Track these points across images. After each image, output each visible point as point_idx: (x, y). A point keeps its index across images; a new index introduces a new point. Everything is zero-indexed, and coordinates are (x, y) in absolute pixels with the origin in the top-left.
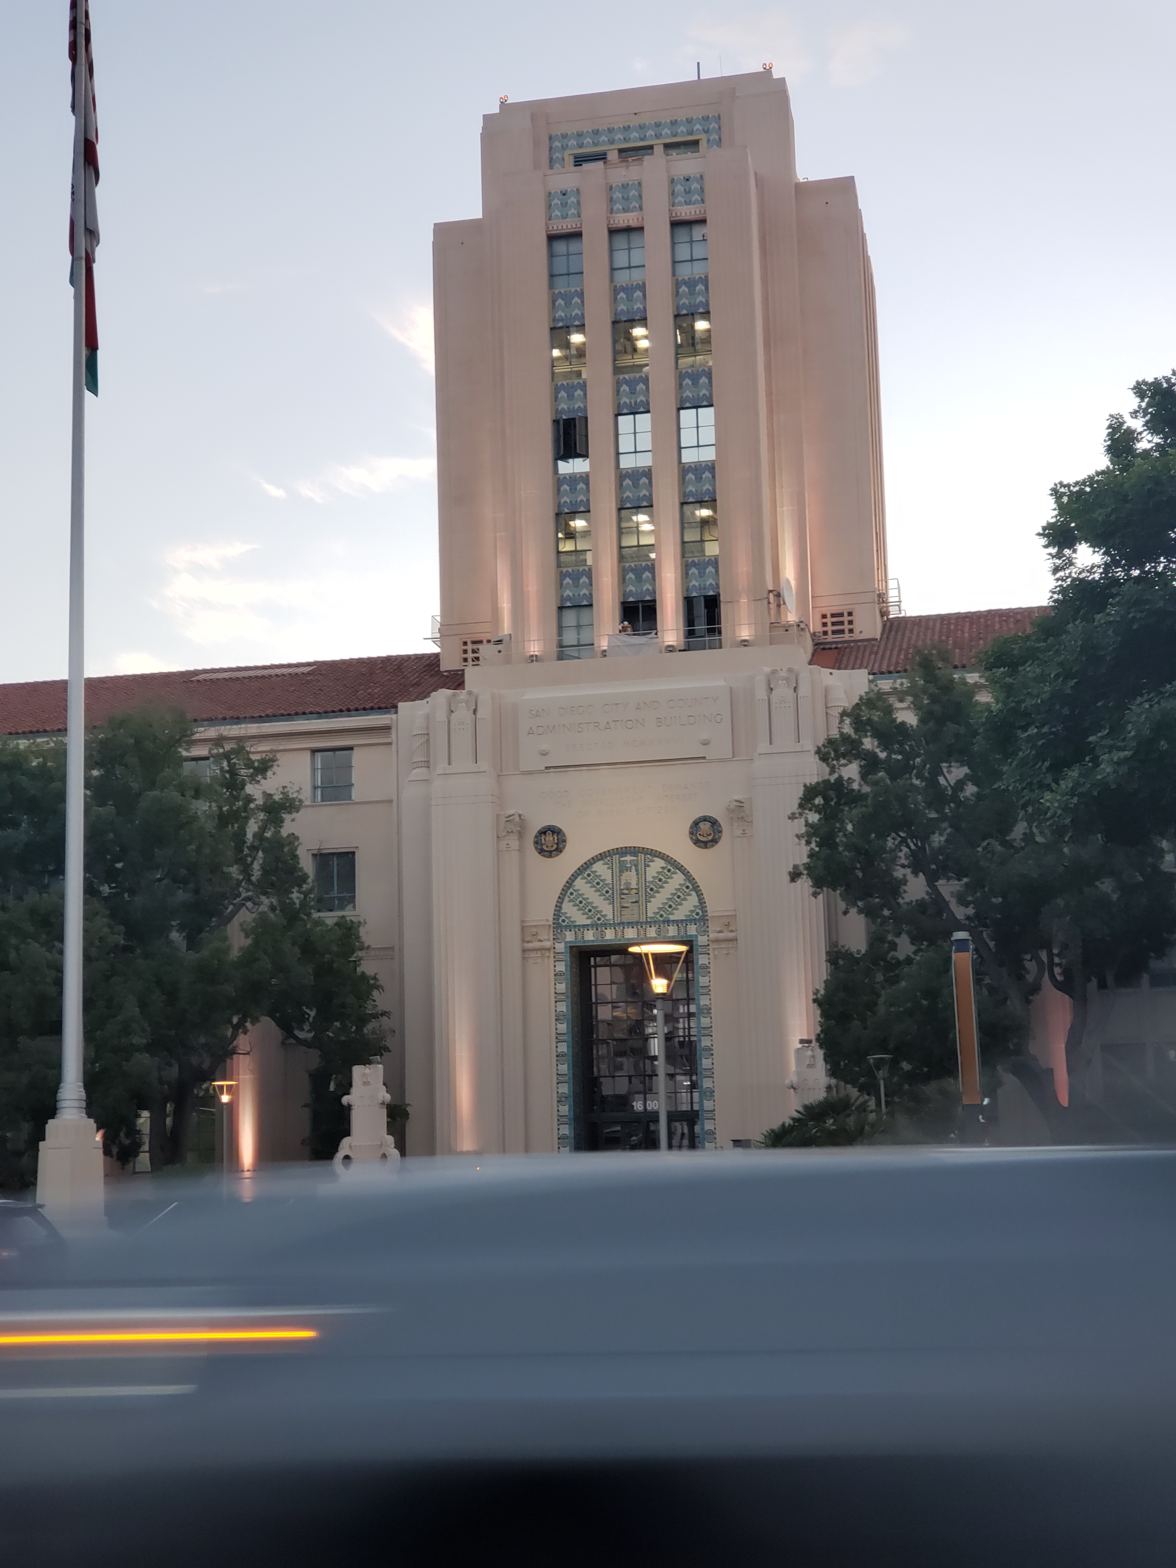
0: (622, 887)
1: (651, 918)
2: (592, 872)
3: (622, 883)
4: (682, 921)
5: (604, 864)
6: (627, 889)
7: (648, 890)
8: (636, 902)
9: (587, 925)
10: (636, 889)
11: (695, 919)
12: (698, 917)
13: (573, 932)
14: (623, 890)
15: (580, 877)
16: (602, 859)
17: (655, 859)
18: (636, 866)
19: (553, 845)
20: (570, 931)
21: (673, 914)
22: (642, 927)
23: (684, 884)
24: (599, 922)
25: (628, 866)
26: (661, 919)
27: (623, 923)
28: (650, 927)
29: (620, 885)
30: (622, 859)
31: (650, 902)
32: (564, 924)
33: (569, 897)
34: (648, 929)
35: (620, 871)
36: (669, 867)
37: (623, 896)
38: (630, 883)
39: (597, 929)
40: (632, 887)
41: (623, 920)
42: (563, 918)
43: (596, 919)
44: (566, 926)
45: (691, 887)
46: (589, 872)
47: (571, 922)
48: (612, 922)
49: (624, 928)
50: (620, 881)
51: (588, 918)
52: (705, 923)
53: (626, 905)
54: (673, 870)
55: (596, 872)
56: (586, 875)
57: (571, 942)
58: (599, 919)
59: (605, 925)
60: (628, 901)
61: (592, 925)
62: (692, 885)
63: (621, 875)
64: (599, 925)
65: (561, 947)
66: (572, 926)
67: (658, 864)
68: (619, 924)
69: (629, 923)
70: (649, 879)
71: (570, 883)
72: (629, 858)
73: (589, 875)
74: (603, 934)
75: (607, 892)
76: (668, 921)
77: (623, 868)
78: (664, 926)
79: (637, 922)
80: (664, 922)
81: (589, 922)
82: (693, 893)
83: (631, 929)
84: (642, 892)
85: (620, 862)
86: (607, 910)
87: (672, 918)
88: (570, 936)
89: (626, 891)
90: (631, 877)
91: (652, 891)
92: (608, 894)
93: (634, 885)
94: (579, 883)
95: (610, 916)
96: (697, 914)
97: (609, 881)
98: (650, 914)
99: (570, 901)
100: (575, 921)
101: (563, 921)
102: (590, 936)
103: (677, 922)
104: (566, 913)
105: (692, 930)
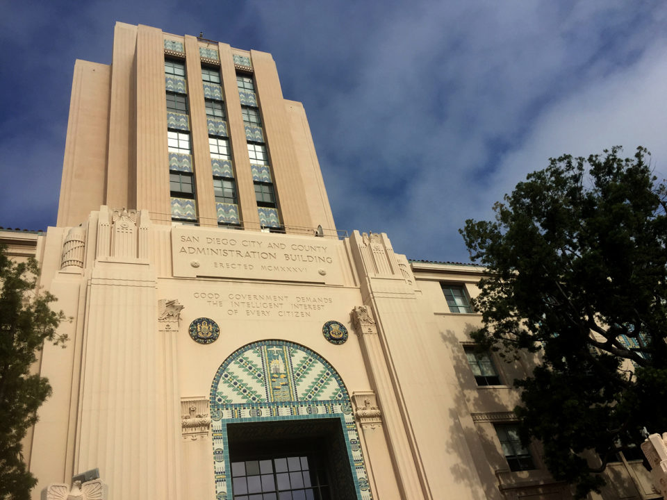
0: (272, 372)
1: (300, 398)
2: (244, 358)
3: (272, 369)
4: (328, 401)
5: (254, 352)
6: (277, 373)
7: (295, 375)
8: (286, 385)
9: (243, 404)
10: (284, 374)
11: (339, 400)
12: (340, 399)
13: (230, 411)
14: (274, 374)
15: (234, 361)
16: (252, 348)
17: (298, 350)
18: (282, 355)
19: (207, 334)
20: (227, 409)
21: (319, 396)
22: (294, 406)
23: (325, 372)
24: (254, 402)
25: (276, 354)
26: (310, 400)
27: (277, 403)
28: (302, 406)
29: (270, 370)
30: (269, 349)
31: (298, 385)
32: (220, 403)
33: (223, 379)
34: (300, 408)
35: (269, 359)
36: (310, 357)
37: (274, 380)
38: (279, 369)
39: (253, 408)
40: (281, 372)
41: (276, 400)
42: (219, 397)
43: (251, 399)
44: (222, 405)
45: (330, 374)
46: (241, 358)
47: (227, 401)
48: (266, 401)
49: (278, 407)
50: (270, 368)
51: (243, 398)
52: (347, 404)
53: (277, 387)
54: (313, 360)
55: (247, 358)
56: (238, 360)
57: (228, 420)
58: (254, 399)
59: (261, 404)
60: (279, 384)
61: (248, 404)
62: (332, 370)
63: (270, 362)
64: (255, 404)
65: (218, 425)
66: (228, 405)
67: (300, 355)
68: (273, 403)
69: (282, 403)
70: (295, 366)
71: (224, 366)
72: (275, 349)
73: (241, 361)
74: (258, 412)
75: (259, 375)
76: (316, 401)
77: (271, 357)
78: (313, 406)
79: (290, 402)
80: (313, 402)
81: (244, 401)
82: (333, 379)
83: (284, 408)
84: (290, 376)
85: (268, 351)
86: (260, 390)
87: (319, 398)
88: (227, 415)
89: (275, 375)
90: (279, 364)
91: (299, 376)
92: (261, 377)
93: (282, 370)
94: (233, 367)
95: (264, 397)
96: (340, 396)
97: (260, 366)
98: (300, 395)
99: (225, 382)
100: (231, 401)
101: (220, 400)
102: (246, 415)
103: (324, 402)
104: (222, 393)
105: (338, 409)
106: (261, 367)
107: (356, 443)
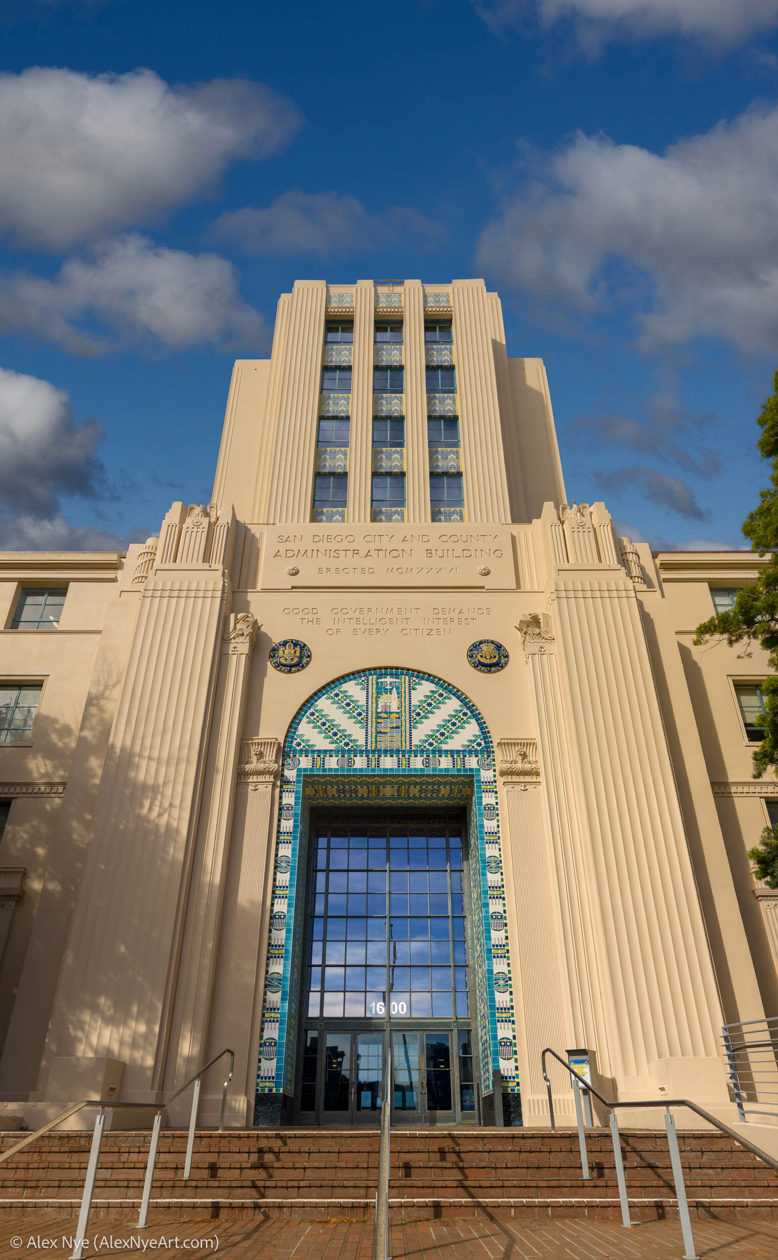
0: (379, 710)
1: (416, 745)
2: (341, 692)
3: (379, 706)
4: (458, 752)
5: (356, 684)
6: (386, 712)
7: (413, 715)
8: (397, 727)
9: (330, 750)
10: (397, 713)
11: (476, 751)
12: (479, 748)
13: (310, 758)
14: (381, 712)
15: (326, 696)
16: (355, 679)
17: (423, 682)
18: (397, 688)
19: (292, 659)
20: (307, 756)
21: (446, 743)
22: (404, 756)
23: (461, 711)
24: (347, 748)
25: (388, 687)
26: (431, 748)
27: (379, 751)
28: (416, 756)
29: (377, 708)
30: (379, 680)
31: (416, 728)
32: (298, 748)
33: (308, 717)
34: (412, 758)
35: (377, 693)
36: (441, 691)
37: (380, 720)
38: (390, 706)
39: (343, 756)
40: (392, 711)
41: (379, 747)
42: (298, 740)
43: (342, 744)
44: (301, 751)
45: (469, 714)
46: (337, 691)
47: (309, 746)
48: (364, 748)
49: (380, 756)
50: (377, 704)
51: (332, 743)
52: (489, 756)
53: (383, 730)
54: (445, 695)
55: (346, 692)
56: (332, 695)
57: (306, 770)
58: (347, 744)
59: (355, 752)
60: (385, 726)
61: (337, 752)
62: (471, 710)
63: (377, 698)
64: (348, 751)
65: (291, 775)
66: (308, 751)
67: (425, 688)
68: (373, 752)
69: (386, 751)
70: (415, 702)
71: (310, 702)
72: (388, 680)
73: (337, 695)
74: (350, 762)
75: (359, 714)
76: (440, 751)
77: (381, 690)
78: (434, 757)
79: (398, 751)
80: (434, 752)
81: (332, 747)
82: (473, 721)
83: (388, 759)
84: (405, 716)
85: (377, 683)
86: (358, 734)
87: (444, 747)
88: (305, 762)
89: (383, 715)
90: (392, 701)
91: (418, 716)
92: (361, 717)
93: (394, 708)
94: (323, 703)
95: (361, 742)
96: (479, 745)
97: (362, 702)
98: (415, 742)
99: (309, 722)
100: (315, 746)
101: (299, 744)
102: (332, 763)
103: (452, 753)
104: (303, 735)
105: (472, 762)
106: (364, 703)
107: (492, 810)
